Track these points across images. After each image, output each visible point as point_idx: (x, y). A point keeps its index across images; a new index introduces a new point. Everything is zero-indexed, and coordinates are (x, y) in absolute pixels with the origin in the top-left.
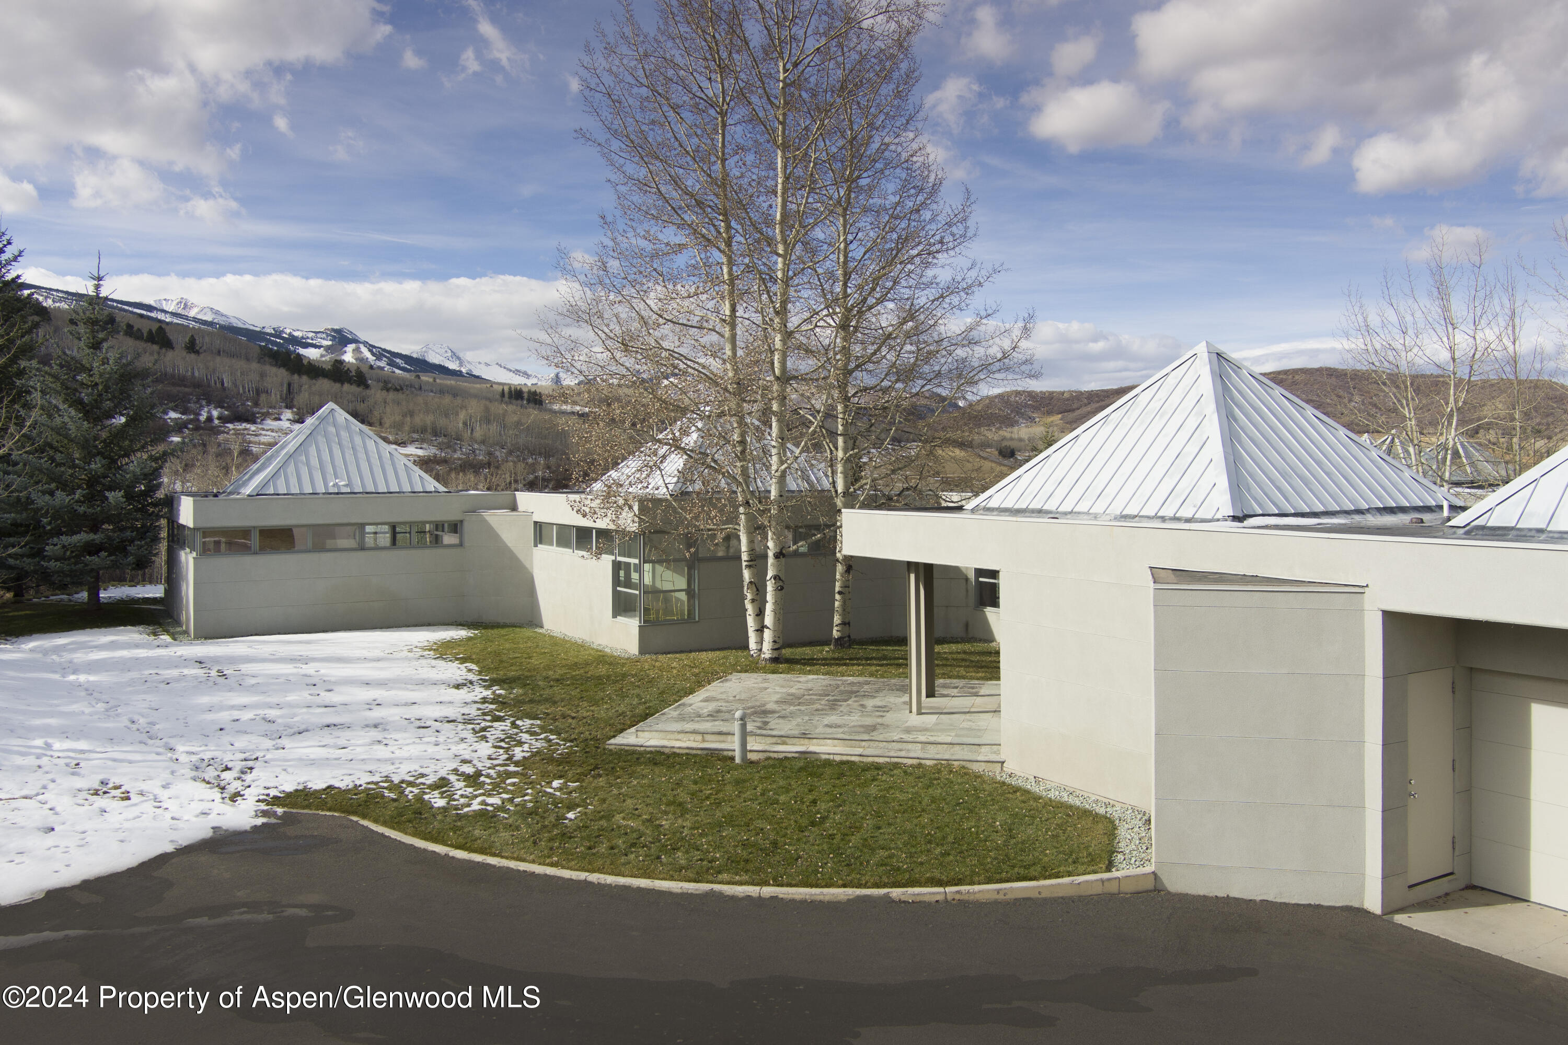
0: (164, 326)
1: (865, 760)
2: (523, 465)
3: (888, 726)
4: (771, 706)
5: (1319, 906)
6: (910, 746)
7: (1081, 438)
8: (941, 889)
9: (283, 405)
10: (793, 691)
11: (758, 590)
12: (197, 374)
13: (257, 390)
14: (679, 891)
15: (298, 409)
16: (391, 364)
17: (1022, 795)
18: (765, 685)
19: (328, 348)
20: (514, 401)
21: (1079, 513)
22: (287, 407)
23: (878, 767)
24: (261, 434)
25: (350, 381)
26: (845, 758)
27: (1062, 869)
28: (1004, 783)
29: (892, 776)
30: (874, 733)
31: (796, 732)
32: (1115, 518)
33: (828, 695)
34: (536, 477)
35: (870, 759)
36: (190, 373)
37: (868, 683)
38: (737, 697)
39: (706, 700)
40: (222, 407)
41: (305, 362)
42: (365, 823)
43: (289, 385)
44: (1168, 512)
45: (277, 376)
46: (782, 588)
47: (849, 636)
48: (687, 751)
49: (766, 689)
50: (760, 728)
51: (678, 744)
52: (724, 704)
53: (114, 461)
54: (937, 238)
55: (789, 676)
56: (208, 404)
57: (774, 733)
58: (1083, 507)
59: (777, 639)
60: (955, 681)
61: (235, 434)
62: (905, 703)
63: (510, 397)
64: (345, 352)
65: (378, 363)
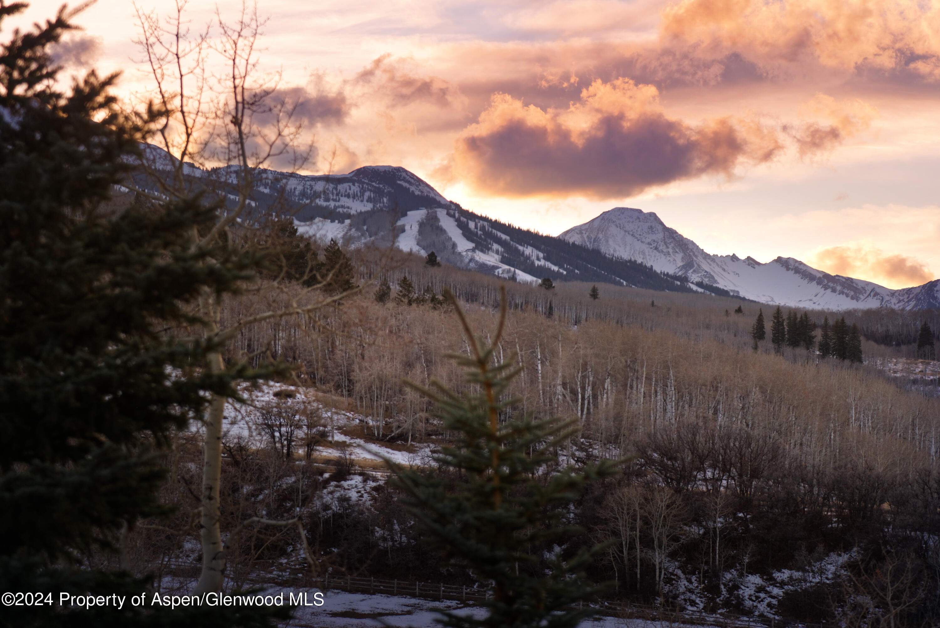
20: (788, 349)
63: (778, 339)
64: (402, 230)
65: (482, 257)
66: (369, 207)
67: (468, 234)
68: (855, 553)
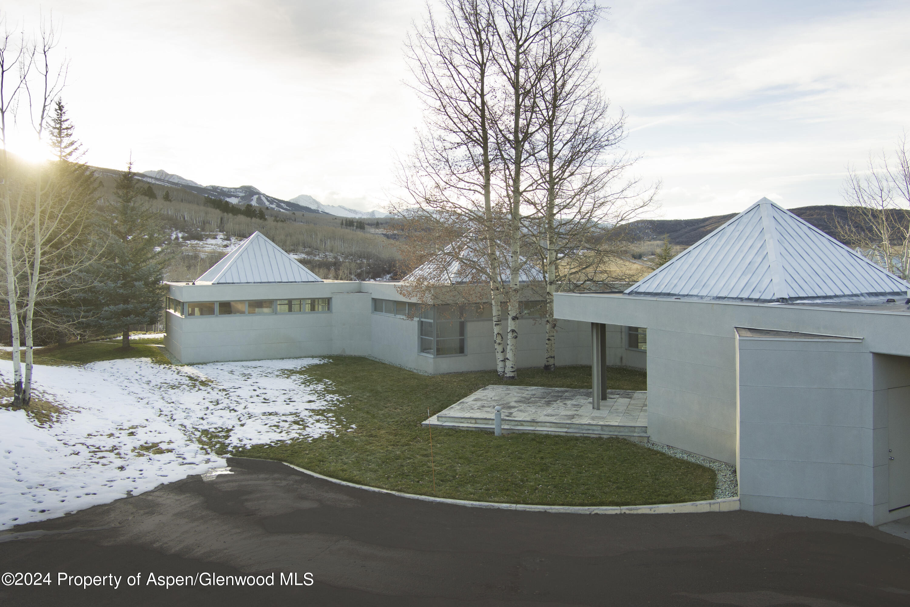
0: (151, 186)
1: (568, 435)
2: (355, 264)
3: (581, 416)
4: (513, 404)
5: (836, 521)
6: (594, 428)
7: (692, 253)
8: (618, 508)
9: (218, 230)
10: (524, 395)
11: (502, 338)
12: (170, 213)
13: (204, 222)
14: (470, 506)
15: (227, 232)
16: (279, 206)
17: (660, 456)
18: (508, 392)
19: (242, 198)
20: (349, 227)
21: (692, 295)
22: (220, 231)
23: (577, 439)
24: (206, 247)
25: (255, 216)
26: (557, 434)
27: (687, 497)
28: (649, 449)
29: (585, 444)
30: (573, 420)
31: (528, 419)
32: (713, 299)
33: (545, 398)
34: (362, 271)
35: (572, 434)
36: (166, 213)
37: (567, 391)
38: (493, 399)
39: (476, 400)
40: (184, 232)
41: (230, 206)
42: (292, 466)
43: (222, 219)
44: (745, 295)
45: (215, 214)
46: (516, 337)
47: (554, 365)
48: (467, 429)
49: (509, 394)
50: (508, 416)
51: (461, 425)
52: (485, 402)
53: (138, 264)
54: (606, 138)
55: (521, 387)
56: (176, 230)
57: (516, 419)
58: (694, 292)
59: (513, 366)
60: (617, 390)
61: (192, 247)
62: (590, 403)
63: (346, 225)
64: (253, 200)
65: (271, 206)
66: (244, 195)
67: (268, 201)
68: (392, 274)
